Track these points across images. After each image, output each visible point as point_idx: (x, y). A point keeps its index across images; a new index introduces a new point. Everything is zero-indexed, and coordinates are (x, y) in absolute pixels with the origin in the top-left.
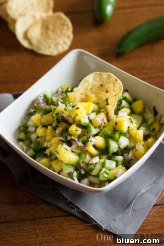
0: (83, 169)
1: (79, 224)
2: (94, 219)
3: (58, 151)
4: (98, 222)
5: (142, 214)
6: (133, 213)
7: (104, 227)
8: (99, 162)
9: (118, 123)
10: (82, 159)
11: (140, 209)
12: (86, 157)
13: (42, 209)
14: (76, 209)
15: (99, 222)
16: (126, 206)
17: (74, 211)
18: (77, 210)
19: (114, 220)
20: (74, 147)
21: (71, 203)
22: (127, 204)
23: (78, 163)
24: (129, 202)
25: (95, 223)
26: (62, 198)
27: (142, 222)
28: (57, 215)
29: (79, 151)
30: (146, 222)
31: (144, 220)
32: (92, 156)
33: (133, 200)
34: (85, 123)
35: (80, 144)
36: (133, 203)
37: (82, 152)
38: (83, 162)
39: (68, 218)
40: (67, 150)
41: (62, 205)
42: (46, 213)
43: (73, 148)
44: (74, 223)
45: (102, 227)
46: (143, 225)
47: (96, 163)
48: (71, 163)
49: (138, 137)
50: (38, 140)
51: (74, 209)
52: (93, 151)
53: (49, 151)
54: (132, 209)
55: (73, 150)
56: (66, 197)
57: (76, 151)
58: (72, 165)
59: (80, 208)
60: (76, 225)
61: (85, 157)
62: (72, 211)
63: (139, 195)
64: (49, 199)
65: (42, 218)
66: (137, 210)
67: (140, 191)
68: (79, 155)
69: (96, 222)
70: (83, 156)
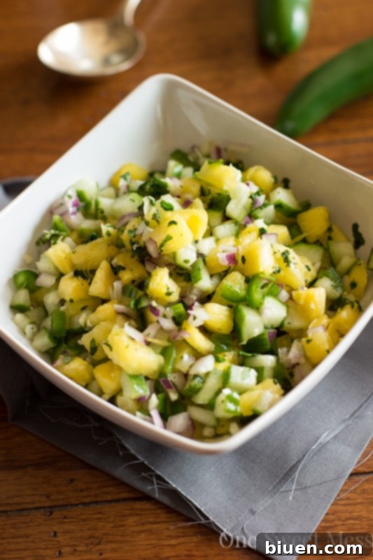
0: (174, 389)
1: (165, 522)
2: (203, 509)
3: (110, 343)
4: (211, 518)
5: (322, 496)
6: (298, 493)
7: (226, 530)
8: (215, 370)
10: (172, 359)
12: (182, 358)
13: (72, 481)
14: (158, 484)
15: (214, 518)
16: (282, 475)
17: (153, 489)
18: (160, 486)
19: (253, 512)
20: (151, 330)
21: (143, 468)
22: (285, 472)
23: (162, 373)
24: (289, 467)
25: (203, 521)
26: (121, 453)
27: (322, 518)
28: (109, 497)
29: (164, 343)
30: (331, 517)
31: (326, 511)
32: (198, 355)
33: (299, 462)
35: (168, 324)
36: (299, 469)
37: (172, 345)
38: (175, 371)
39: (138, 505)
40: (133, 339)
41: (121, 472)
42: (82, 491)
43: (148, 335)
44: (152, 520)
45: (222, 531)
46: (323, 524)
47: (207, 374)
48: (145, 372)
49: (313, 306)
50: (62, 308)
51: (152, 483)
52: (201, 342)
53: (91, 339)
54: (298, 483)
55: (150, 339)
56: (133, 451)
57: (156, 341)
58: (147, 378)
59: (167, 479)
60: (155, 523)
61: (180, 356)
62: (148, 489)
63: (314, 447)
64: (90, 457)
65: (73, 505)
66: (310, 487)
67: (318, 438)
68: (164, 352)
69: (207, 518)
70: (174, 355)
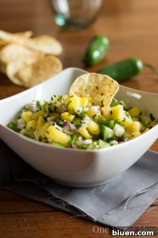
2: (85, 212)
3: (48, 131)
4: (89, 214)
5: (138, 210)
6: (127, 210)
7: (95, 218)
8: (92, 144)
9: (113, 112)
10: (74, 140)
11: (136, 207)
12: (78, 140)
13: (26, 205)
16: (121, 202)
18: (65, 204)
19: (107, 214)
23: (70, 143)
25: (85, 215)
27: (138, 217)
28: (42, 210)
29: (71, 133)
30: (143, 217)
31: (140, 215)
32: (84, 138)
34: (79, 111)
35: (73, 127)
36: (128, 201)
37: (75, 134)
38: (75, 143)
39: (55, 213)
42: (30, 208)
43: (65, 129)
44: (61, 217)
45: (93, 219)
46: (139, 219)
47: (88, 145)
49: (134, 127)
51: (62, 203)
52: (86, 134)
55: (65, 131)
57: (68, 132)
60: (63, 218)
61: (77, 139)
65: (25, 213)
66: (133, 208)
68: (72, 136)
70: (75, 137)
